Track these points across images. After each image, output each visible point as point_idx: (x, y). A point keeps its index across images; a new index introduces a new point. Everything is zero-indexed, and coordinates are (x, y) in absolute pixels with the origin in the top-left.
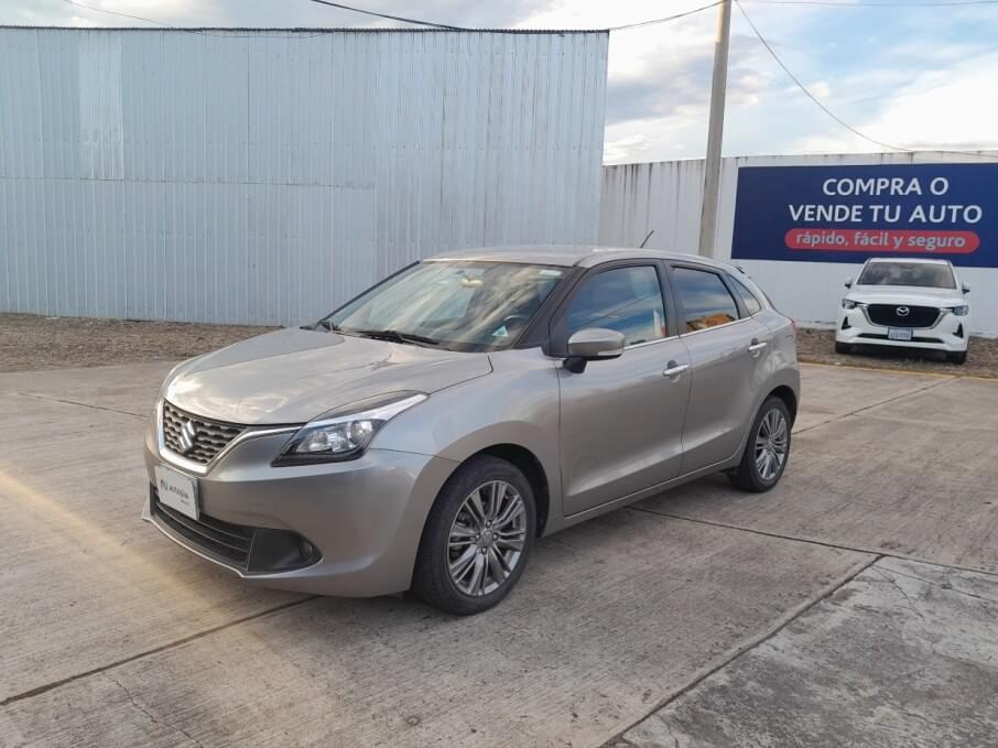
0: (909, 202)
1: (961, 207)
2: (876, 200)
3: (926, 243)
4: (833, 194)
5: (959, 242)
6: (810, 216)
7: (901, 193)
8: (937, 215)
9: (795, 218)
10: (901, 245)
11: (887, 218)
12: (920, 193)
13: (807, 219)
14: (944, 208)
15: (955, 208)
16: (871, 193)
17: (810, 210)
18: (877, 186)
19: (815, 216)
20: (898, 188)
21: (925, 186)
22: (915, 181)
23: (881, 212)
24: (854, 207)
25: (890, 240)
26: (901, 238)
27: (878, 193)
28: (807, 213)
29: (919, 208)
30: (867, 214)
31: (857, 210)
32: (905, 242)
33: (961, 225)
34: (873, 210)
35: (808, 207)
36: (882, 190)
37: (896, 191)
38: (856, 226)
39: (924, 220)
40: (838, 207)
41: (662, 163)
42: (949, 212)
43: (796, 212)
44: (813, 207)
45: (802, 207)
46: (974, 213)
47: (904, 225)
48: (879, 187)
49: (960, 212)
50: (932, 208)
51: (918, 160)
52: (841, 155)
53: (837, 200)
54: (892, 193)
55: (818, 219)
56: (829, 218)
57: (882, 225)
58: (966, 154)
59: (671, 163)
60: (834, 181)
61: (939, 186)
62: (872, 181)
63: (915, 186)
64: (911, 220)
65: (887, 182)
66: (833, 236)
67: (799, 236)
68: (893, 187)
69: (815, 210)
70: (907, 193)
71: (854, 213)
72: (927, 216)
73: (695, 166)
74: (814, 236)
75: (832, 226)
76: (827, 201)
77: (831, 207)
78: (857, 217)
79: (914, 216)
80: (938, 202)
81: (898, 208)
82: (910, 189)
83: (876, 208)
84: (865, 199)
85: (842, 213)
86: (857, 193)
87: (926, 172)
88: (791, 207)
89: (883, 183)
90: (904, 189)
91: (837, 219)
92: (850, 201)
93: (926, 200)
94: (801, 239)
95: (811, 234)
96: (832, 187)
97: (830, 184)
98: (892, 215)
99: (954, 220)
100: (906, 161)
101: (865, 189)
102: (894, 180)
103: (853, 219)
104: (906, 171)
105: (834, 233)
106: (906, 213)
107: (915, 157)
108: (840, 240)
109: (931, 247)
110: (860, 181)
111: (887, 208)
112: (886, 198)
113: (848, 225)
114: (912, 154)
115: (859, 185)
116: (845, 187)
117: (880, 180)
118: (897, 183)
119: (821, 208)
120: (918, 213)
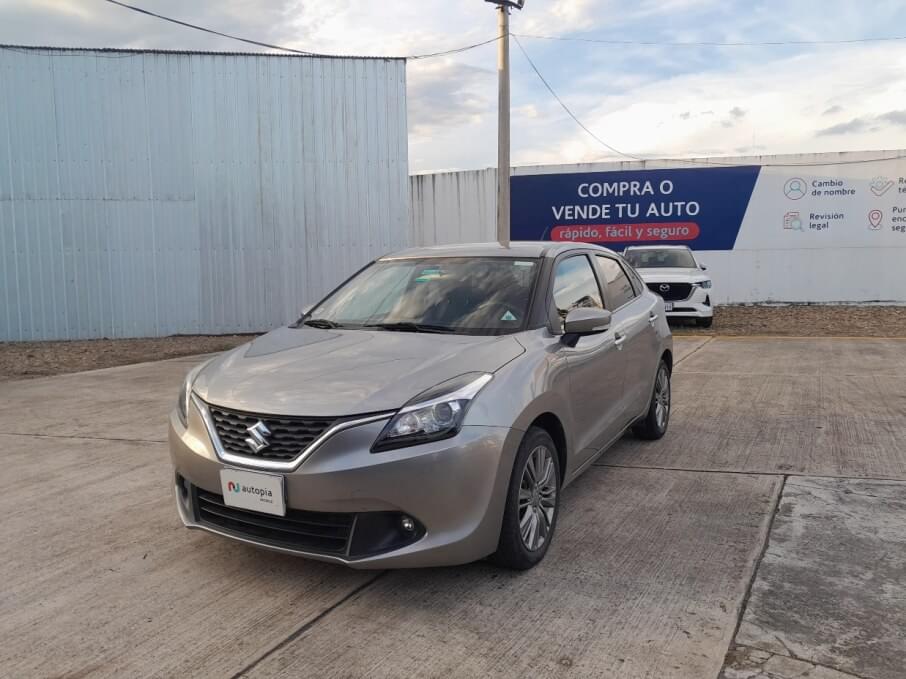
0: (645, 201)
1: (683, 203)
2: (620, 200)
3: (660, 233)
4: (587, 196)
5: (684, 231)
6: (569, 215)
7: (638, 193)
8: (667, 211)
9: (558, 217)
10: (642, 234)
11: (629, 214)
12: (652, 193)
13: (567, 217)
14: (671, 204)
15: (679, 204)
16: (616, 194)
17: (569, 210)
18: (619, 188)
19: (573, 215)
20: (636, 189)
21: (656, 187)
22: (648, 184)
23: (625, 210)
24: (604, 206)
25: (634, 232)
26: (642, 230)
27: (621, 194)
28: (567, 212)
29: (653, 205)
30: (613, 211)
31: (606, 209)
32: (645, 232)
33: (685, 218)
34: (618, 208)
35: (567, 208)
36: (624, 192)
37: (634, 192)
38: (606, 222)
39: (657, 215)
40: (591, 207)
41: (443, 174)
42: (675, 208)
43: (558, 213)
44: (572, 207)
45: (562, 208)
46: (693, 208)
47: (643, 220)
48: (622, 189)
49: (683, 207)
50: (663, 205)
51: (649, 167)
52: (591, 164)
53: (590, 201)
54: (632, 193)
55: (576, 217)
56: (584, 216)
57: (626, 220)
59: (451, 174)
60: (586, 185)
61: (666, 187)
62: (615, 185)
63: (648, 187)
64: (648, 215)
65: (627, 184)
66: (588, 231)
67: (561, 233)
68: (632, 189)
69: (573, 210)
70: (643, 193)
71: (604, 211)
72: (659, 210)
73: (471, 177)
74: (574, 232)
75: (588, 222)
76: (583, 203)
77: (585, 208)
78: (606, 214)
79: (650, 212)
80: (668, 199)
81: (637, 206)
82: (645, 190)
83: (620, 206)
84: (611, 199)
85: (594, 212)
86: (605, 195)
87: (656, 176)
88: (554, 209)
89: (624, 186)
90: (640, 190)
91: (591, 217)
92: (600, 201)
93: (658, 198)
94: (564, 234)
95: (571, 230)
96: (585, 190)
97: (583, 188)
98: (633, 212)
99: (679, 214)
100: (639, 168)
101: (611, 191)
102: (633, 183)
103: (604, 216)
104: (641, 176)
105: (589, 229)
106: (644, 210)
107: (647, 164)
108: (594, 234)
109: (664, 236)
110: (606, 185)
111: (629, 206)
112: (627, 198)
113: (600, 221)
114: (644, 162)
115: (606, 188)
116: (596, 190)
117: (622, 184)
118: (635, 186)
119: (577, 208)
120: (652, 209)
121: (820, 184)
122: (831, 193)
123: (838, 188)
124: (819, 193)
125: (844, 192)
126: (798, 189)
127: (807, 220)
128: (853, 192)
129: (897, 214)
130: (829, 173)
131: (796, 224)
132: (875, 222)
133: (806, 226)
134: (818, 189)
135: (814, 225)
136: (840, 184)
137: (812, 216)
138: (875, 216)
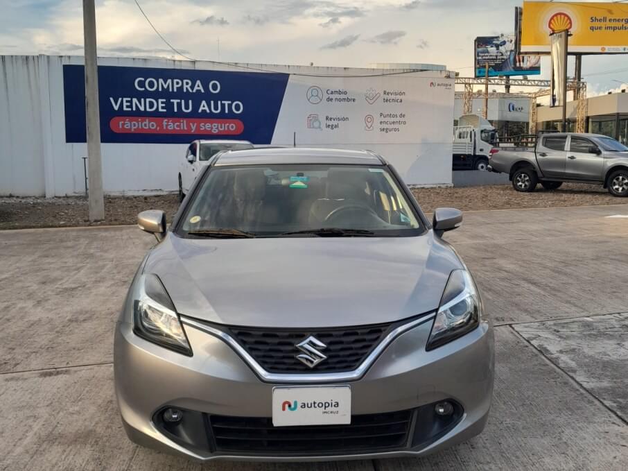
0: (197, 98)
1: (230, 102)
2: (175, 96)
3: (212, 128)
4: (143, 89)
5: (232, 127)
6: (127, 107)
7: (191, 91)
8: (216, 108)
9: (116, 108)
10: (196, 128)
11: (183, 109)
12: (203, 91)
13: (125, 109)
14: (219, 102)
15: (226, 103)
16: (171, 90)
17: (127, 101)
18: (174, 85)
19: (131, 106)
20: (188, 87)
21: (206, 86)
22: (198, 82)
23: (179, 105)
24: (160, 101)
25: (188, 126)
26: (195, 124)
27: (175, 90)
28: (125, 104)
29: (204, 103)
30: (169, 106)
31: (162, 103)
32: (198, 127)
33: (231, 116)
34: (173, 103)
35: (125, 99)
36: (177, 88)
37: (187, 88)
38: (162, 115)
39: (208, 111)
40: (148, 100)
42: (223, 106)
43: (116, 104)
44: (129, 99)
45: (120, 99)
46: (238, 107)
47: (195, 115)
48: (175, 86)
49: (230, 106)
50: (212, 102)
51: (199, 67)
52: (145, 59)
53: (146, 94)
54: (185, 90)
55: (134, 109)
56: (142, 109)
57: (180, 115)
58: (228, 64)
60: (143, 79)
61: (215, 87)
62: (170, 81)
63: (199, 86)
64: (200, 111)
65: (180, 82)
66: (147, 122)
67: (121, 123)
68: (185, 86)
69: (131, 102)
70: (194, 91)
71: (160, 105)
72: (210, 108)
74: (133, 123)
75: (145, 114)
76: (140, 95)
77: (143, 100)
78: (163, 108)
79: (201, 108)
80: (217, 98)
81: (190, 102)
82: (196, 88)
83: (175, 101)
84: (166, 94)
85: (151, 105)
86: (160, 89)
87: (206, 76)
88: (111, 99)
89: (178, 83)
90: (192, 87)
91: (148, 109)
92: (156, 95)
93: (208, 97)
94: (123, 125)
95: (130, 121)
96: (142, 84)
97: (139, 82)
98: (187, 108)
99: (227, 111)
101: (165, 86)
102: (185, 81)
103: (160, 110)
104: (193, 75)
105: (147, 120)
106: (196, 107)
107: (196, 64)
108: (153, 125)
109: (215, 131)
110: (161, 81)
111: (183, 101)
112: (180, 94)
113: (156, 114)
114: (194, 62)
115: (161, 84)
116: (151, 84)
117: (175, 81)
118: (187, 84)
119: (135, 100)
120: (204, 106)
121: (332, 93)
122: (340, 100)
123: (343, 97)
124: (332, 99)
125: (348, 100)
126: (317, 96)
127: (324, 122)
128: (354, 100)
129: (383, 119)
130: (337, 84)
131: (316, 124)
132: (369, 125)
133: (323, 126)
134: (331, 96)
135: (329, 126)
136: (345, 93)
137: (327, 118)
138: (369, 120)
